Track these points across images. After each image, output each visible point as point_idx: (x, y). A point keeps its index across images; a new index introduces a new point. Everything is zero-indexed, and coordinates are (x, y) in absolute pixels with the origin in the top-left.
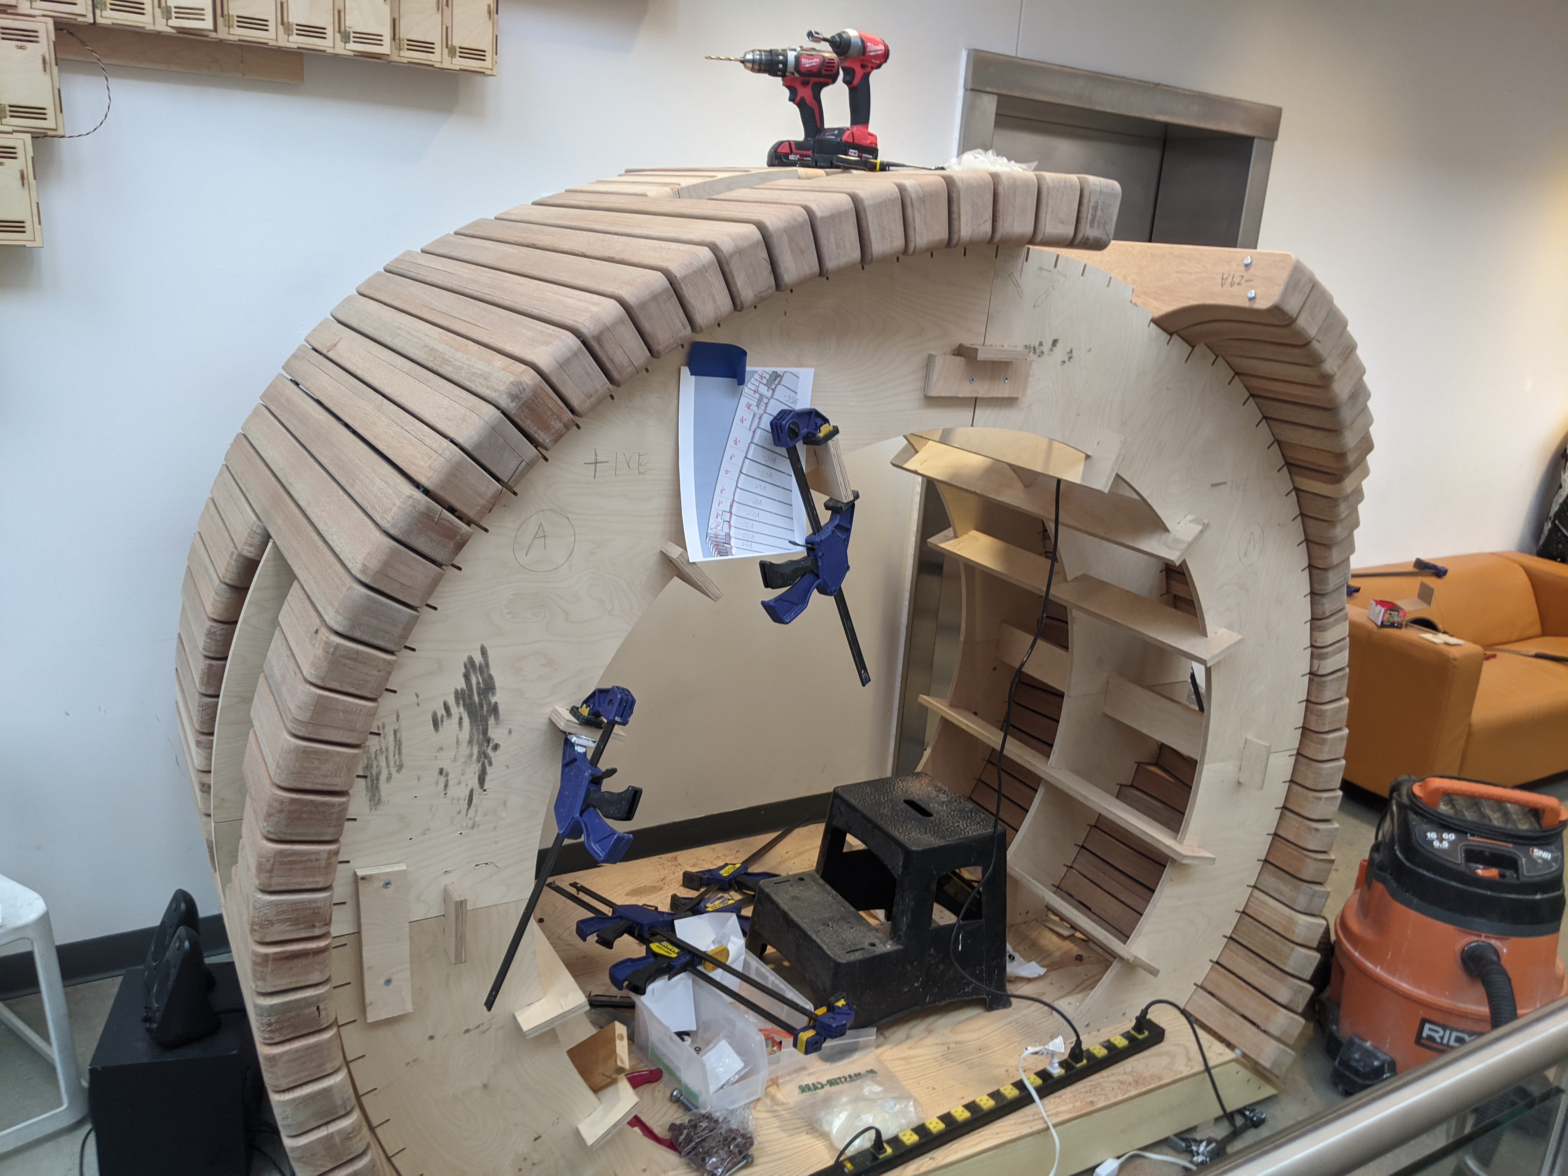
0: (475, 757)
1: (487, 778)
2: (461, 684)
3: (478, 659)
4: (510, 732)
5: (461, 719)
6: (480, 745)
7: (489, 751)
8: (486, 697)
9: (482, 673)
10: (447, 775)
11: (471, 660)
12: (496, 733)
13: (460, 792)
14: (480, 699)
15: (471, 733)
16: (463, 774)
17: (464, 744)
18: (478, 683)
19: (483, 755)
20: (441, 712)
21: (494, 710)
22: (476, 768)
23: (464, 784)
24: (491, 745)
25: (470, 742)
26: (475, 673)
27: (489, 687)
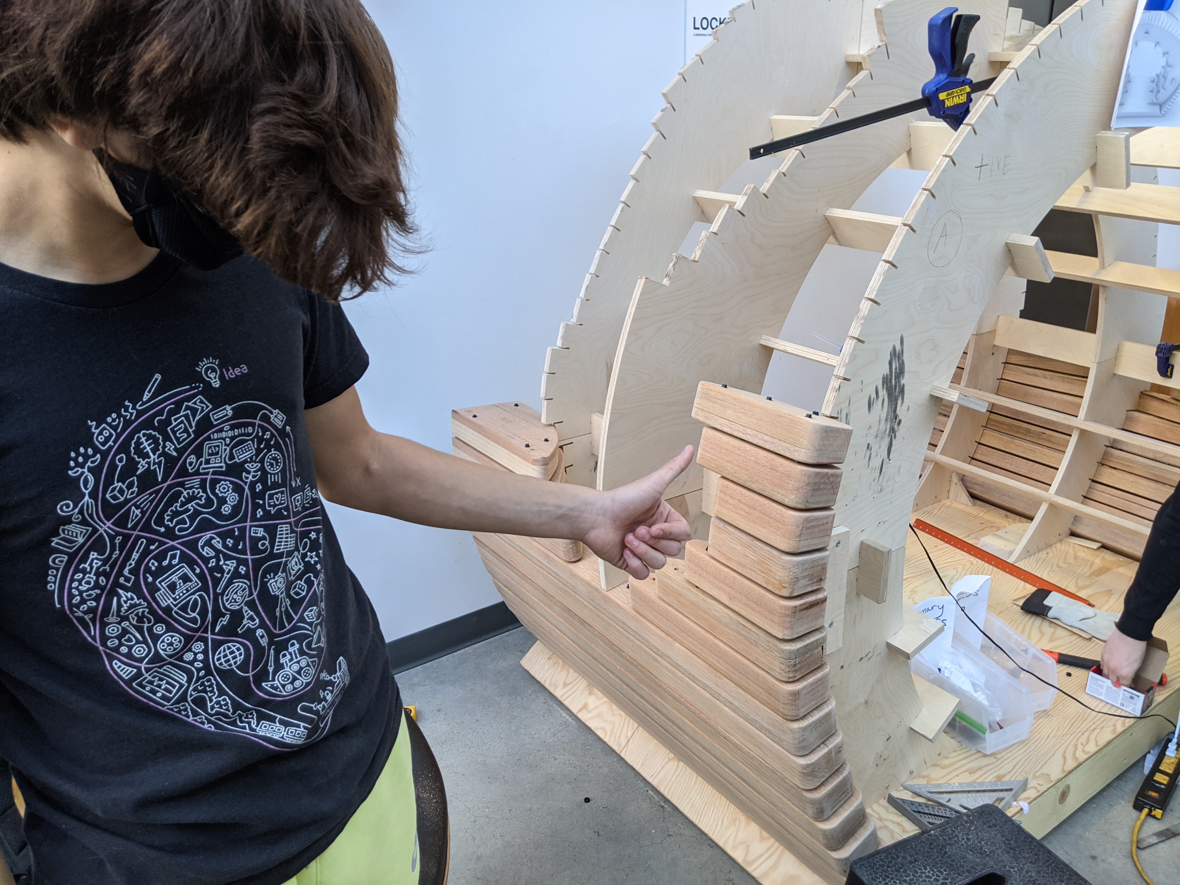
0: (887, 432)
1: (893, 449)
2: (887, 371)
3: (898, 348)
4: (908, 409)
5: (883, 400)
6: (892, 422)
7: (896, 426)
8: (899, 380)
9: (899, 359)
10: (871, 449)
11: (894, 347)
12: (901, 411)
13: (876, 463)
14: (896, 382)
15: (888, 412)
16: (880, 447)
17: (883, 422)
18: (896, 368)
19: (893, 430)
20: (874, 395)
21: (902, 391)
22: (887, 440)
23: (879, 456)
24: (897, 421)
25: (886, 420)
26: (895, 359)
27: (901, 372)
